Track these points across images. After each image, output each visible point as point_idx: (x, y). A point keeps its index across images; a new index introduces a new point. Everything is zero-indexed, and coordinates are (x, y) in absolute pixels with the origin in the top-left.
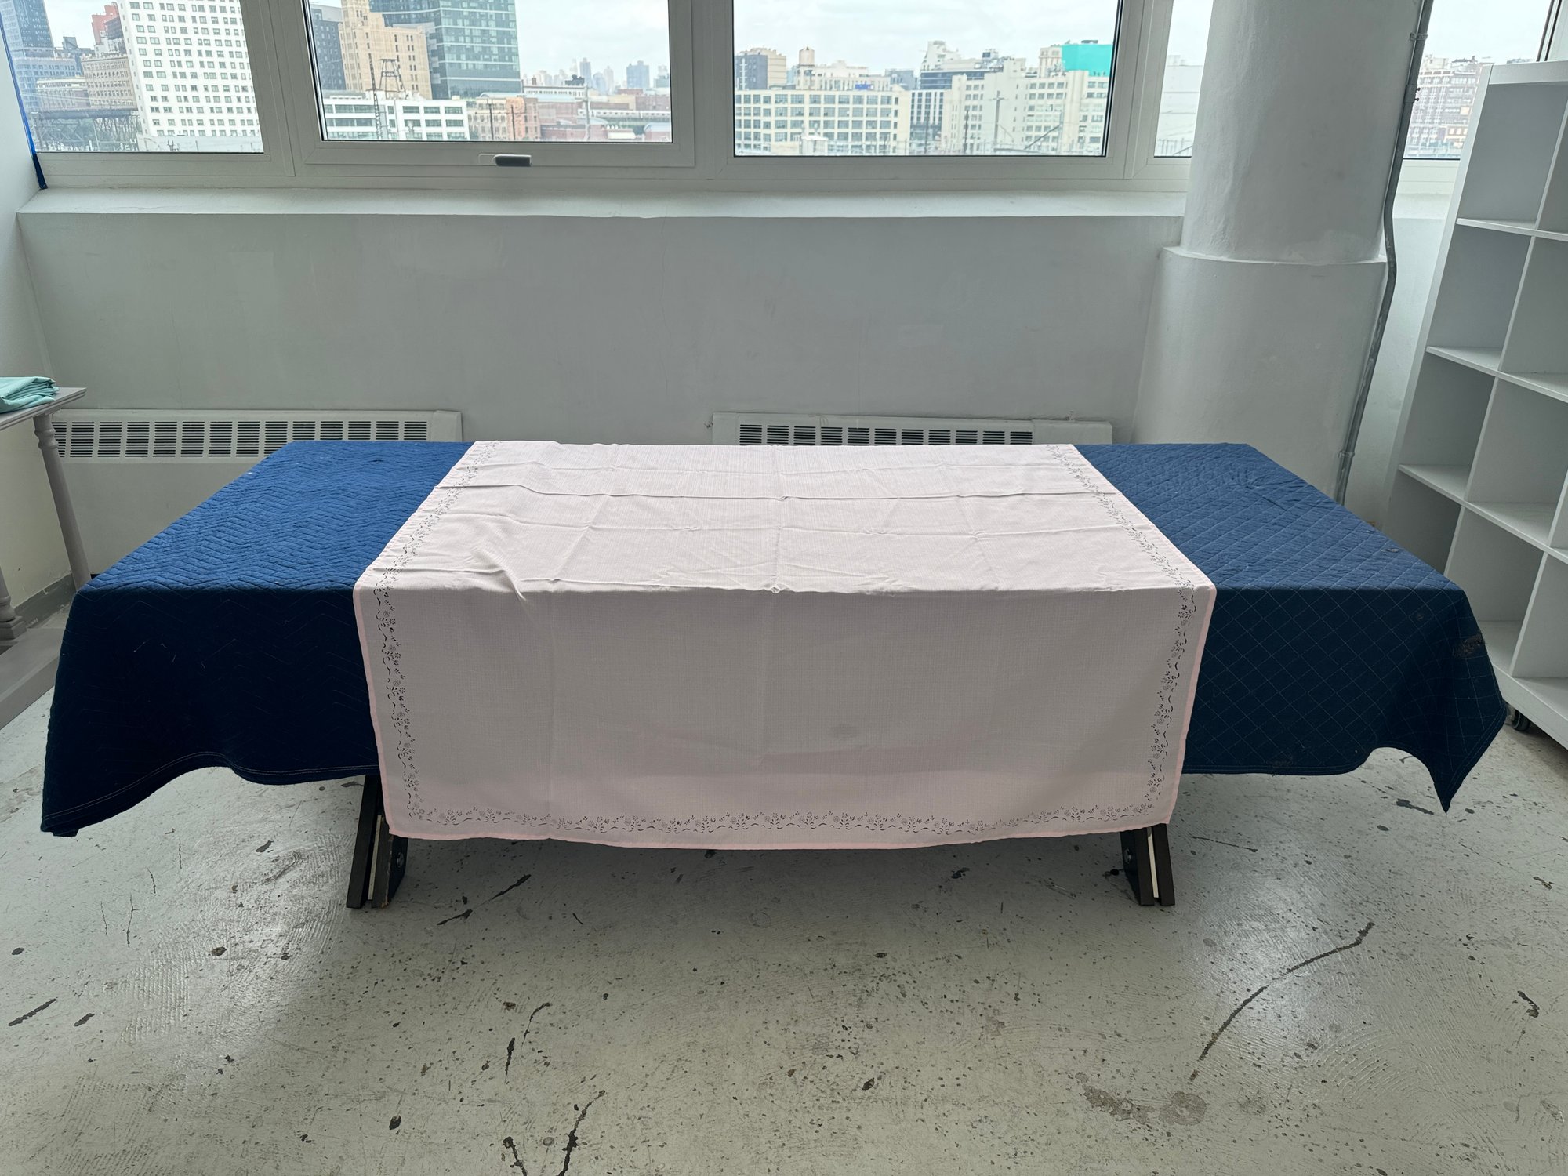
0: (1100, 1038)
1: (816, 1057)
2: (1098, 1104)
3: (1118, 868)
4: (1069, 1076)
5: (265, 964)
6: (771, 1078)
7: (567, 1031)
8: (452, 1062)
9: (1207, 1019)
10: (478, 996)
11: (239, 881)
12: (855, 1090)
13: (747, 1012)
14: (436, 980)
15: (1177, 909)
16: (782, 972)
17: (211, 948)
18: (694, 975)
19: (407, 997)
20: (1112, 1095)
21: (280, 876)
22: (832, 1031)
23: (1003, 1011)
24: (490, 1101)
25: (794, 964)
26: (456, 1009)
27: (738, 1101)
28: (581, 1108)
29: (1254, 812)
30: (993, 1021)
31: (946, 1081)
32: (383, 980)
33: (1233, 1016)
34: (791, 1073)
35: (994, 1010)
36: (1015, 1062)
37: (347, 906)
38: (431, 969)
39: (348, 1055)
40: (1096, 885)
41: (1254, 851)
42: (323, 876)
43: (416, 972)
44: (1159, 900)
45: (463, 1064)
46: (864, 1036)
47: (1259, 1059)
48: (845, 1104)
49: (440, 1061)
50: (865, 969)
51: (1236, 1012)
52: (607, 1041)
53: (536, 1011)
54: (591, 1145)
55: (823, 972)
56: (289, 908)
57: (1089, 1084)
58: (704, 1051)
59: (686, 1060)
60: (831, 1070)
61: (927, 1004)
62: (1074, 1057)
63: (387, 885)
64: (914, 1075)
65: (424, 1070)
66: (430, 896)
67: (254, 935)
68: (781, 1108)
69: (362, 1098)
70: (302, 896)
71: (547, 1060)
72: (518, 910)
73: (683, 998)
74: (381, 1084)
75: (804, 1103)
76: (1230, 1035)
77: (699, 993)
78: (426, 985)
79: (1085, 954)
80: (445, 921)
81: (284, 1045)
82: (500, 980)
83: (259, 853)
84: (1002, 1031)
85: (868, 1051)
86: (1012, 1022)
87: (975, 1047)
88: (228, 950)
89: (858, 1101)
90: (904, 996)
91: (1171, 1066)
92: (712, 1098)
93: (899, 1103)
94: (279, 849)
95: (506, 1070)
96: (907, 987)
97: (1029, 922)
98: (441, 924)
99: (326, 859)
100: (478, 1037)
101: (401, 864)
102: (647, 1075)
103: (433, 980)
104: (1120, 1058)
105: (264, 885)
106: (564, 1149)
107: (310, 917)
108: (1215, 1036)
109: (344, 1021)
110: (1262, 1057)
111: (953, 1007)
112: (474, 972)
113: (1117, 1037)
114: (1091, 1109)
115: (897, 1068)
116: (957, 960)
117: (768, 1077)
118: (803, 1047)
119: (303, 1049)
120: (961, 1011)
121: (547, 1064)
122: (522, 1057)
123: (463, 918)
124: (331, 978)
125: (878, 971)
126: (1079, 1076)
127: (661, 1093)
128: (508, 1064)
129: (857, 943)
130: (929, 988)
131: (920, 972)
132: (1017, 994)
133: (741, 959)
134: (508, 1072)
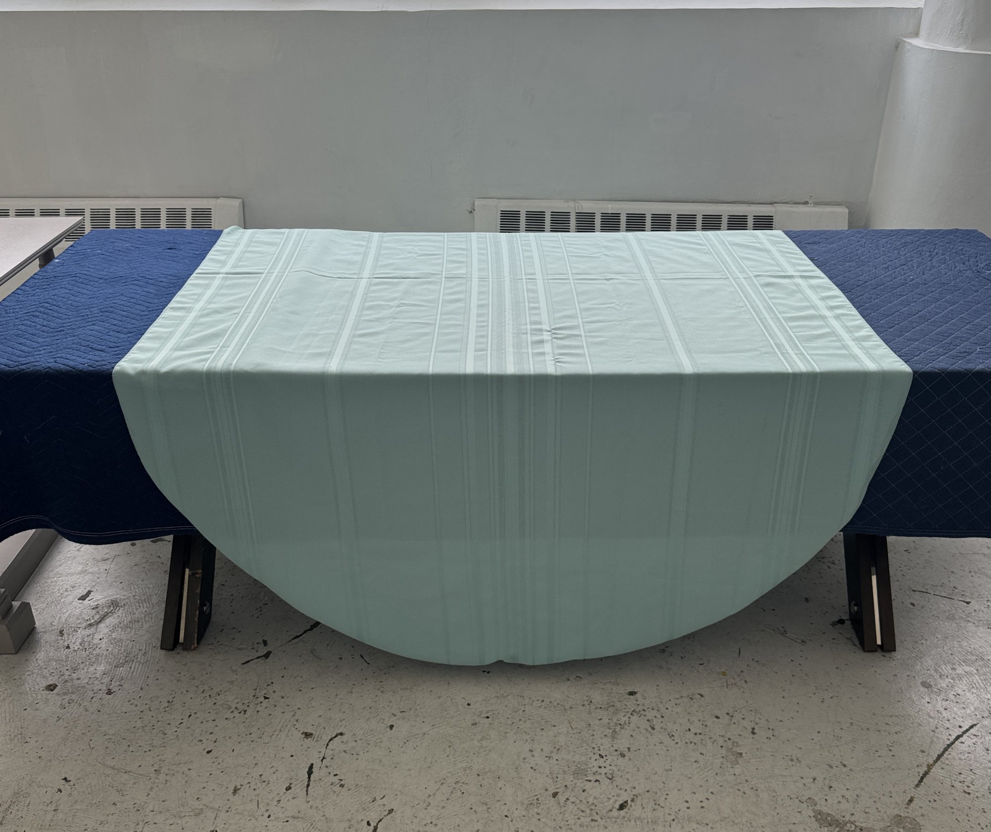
0: (828, 767)
1: (576, 781)
2: (825, 824)
3: (844, 618)
4: (800, 801)
5: (92, 698)
6: (538, 799)
7: (359, 757)
8: (259, 785)
9: (923, 751)
10: (279, 727)
11: (65, 626)
12: (611, 811)
13: (515, 742)
14: (243, 712)
15: (897, 655)
16: (545, 708)
17: (45, 684)
18: (469, 709)
19: (218, 728)
20: (837, 817)
21: (100, 622)
22: (590, 758)
23: (741, 743)
24: (293, 817)
25: (556, 700)
26: (261, 738)
27: (509, 819)
28: (373, 824)
29: (969, 568)
30: (732, 752)
31: (691, 804)
32: (196, 713)
33: (946, 750)
34: (555, 795)
35: (733, 742)
36: (752, 788)
37: (161, 648)
38: (237, 703)
39: (168, 778)
40: (824, 633)
41: (968, 603)
42: (138, 622)
43: (225, 706)
44: (881, 647)
45: (270, 785)
46: (618, 764)
47: (968, 787)
48: (602, 822)
49: (249, 783)
50: (618, 704)
51: (949, 746)
52: (393, 766)
53: (331, 739)
55: (581, 707)
56: (110, 649)
57: (817, 808)
58: (478, 775)
59: (463, 783)
60: (590, 793)
61: (673, 736)
62: (805, 785)
63: (196, 630)
64: (663, 799)
65: (235, 791)
66: (234, 639)
67: (81, 673)
68: (546, 825)
69: (183, 814)
70: (121, 640)
71: (342, 782)
72: (312, 651)
73: (459, 729)
74: (199, 803)
75: (567, 821)
76: (943, 766)
77: (473, 725)
78: (234, 717)
79: (814, 694)
80: (248, 662)
81: (113, 768)
82: (299, 712)
83: (81, 601)
84: (740, 761)
85: (622, 776)
86: (749, 753)
87: (717, 774)
88: (59, 687)
89: (613, 820)
90: (653, 729)
91: (890, 792)
92: (486, 816)
93: (650, 821)
94: (98, 598)
95: (307, 791)
96: (655, 720)
97: (764, 665)
98: (244, 664)
99: (140, 606)
100: (281, 762)
101: (208, 612)
102: (429, 796)
103: (240, 713)
104: (844, 785)
105: (87, 630)
107: (128, 659)
108: (930, 767)
109: (163, 748)
110: (971, 785)
111: (697, 739)
112: (275, 706)
113: (842, 767)
114: (819, 829)
115: (648, 791)
116: (700, 698)
117: (536, 797)
118: (565, 772)
119: (130, 772)
120: (704, 742)
121: (342, 786)
122: (320, 779)
123: (264, 658)
124: (151, 711)
125: (630, 707)
126: (808, 800)
127: (441, 811)
128: (308, 786)
129: (610, 682)
130: (675, 723)
131: (667, 709)
132: (753, 729)
133: (508, 695)
134: (309, 793)
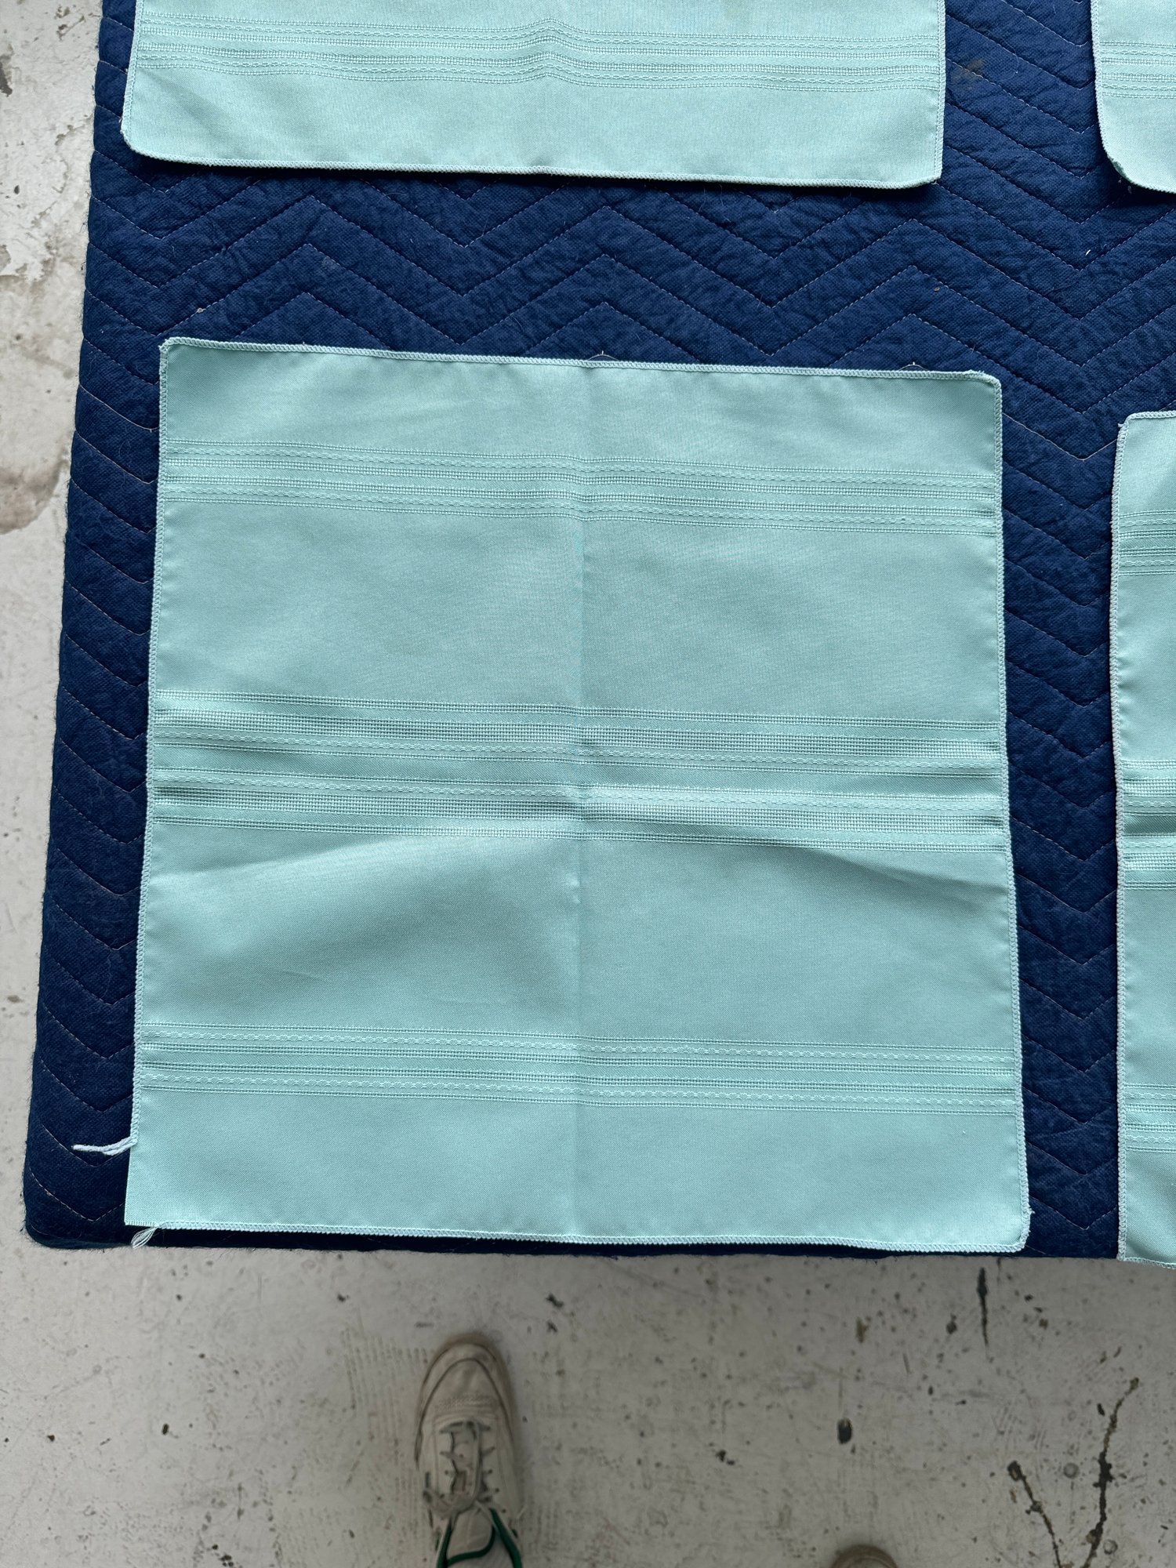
8: (900, 1319)
24: (975, 1394)
28: (1109, 1411)
45: (916, 1318)
49: (880, 1314)
54: (1133, 1480)
65: (861, 1331)
69: (783, 1385)
71: (1043, 1316)
74: (805, 1359)
95: (985, 1335)
106: (1096, 1485)
121: (1044, 1324)
122: (1003, 1308)
128: (985, 1322)
134: (989, 1338)
